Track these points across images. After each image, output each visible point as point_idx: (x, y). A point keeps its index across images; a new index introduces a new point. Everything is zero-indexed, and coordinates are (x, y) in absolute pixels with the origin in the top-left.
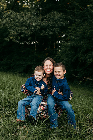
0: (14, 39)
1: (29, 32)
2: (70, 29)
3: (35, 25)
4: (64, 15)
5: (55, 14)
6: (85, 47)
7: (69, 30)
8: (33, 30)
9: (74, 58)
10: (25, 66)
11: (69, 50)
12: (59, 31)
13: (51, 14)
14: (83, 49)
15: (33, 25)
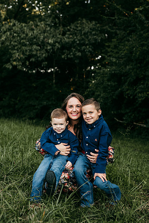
0: (19, 65)
1: (43, 54)
2: (109, 47)
3: (52, 42)
4: (98, 25)
5: (83, 23)
6: (133, 74)
7: (107, 49)
8: (50, 49)
9: (117, 92)
10: (39, 107)
11: (109, 80)
12: (91, 50)
13: (78, 24)
14: (130, 78)
15: (50, 42)
